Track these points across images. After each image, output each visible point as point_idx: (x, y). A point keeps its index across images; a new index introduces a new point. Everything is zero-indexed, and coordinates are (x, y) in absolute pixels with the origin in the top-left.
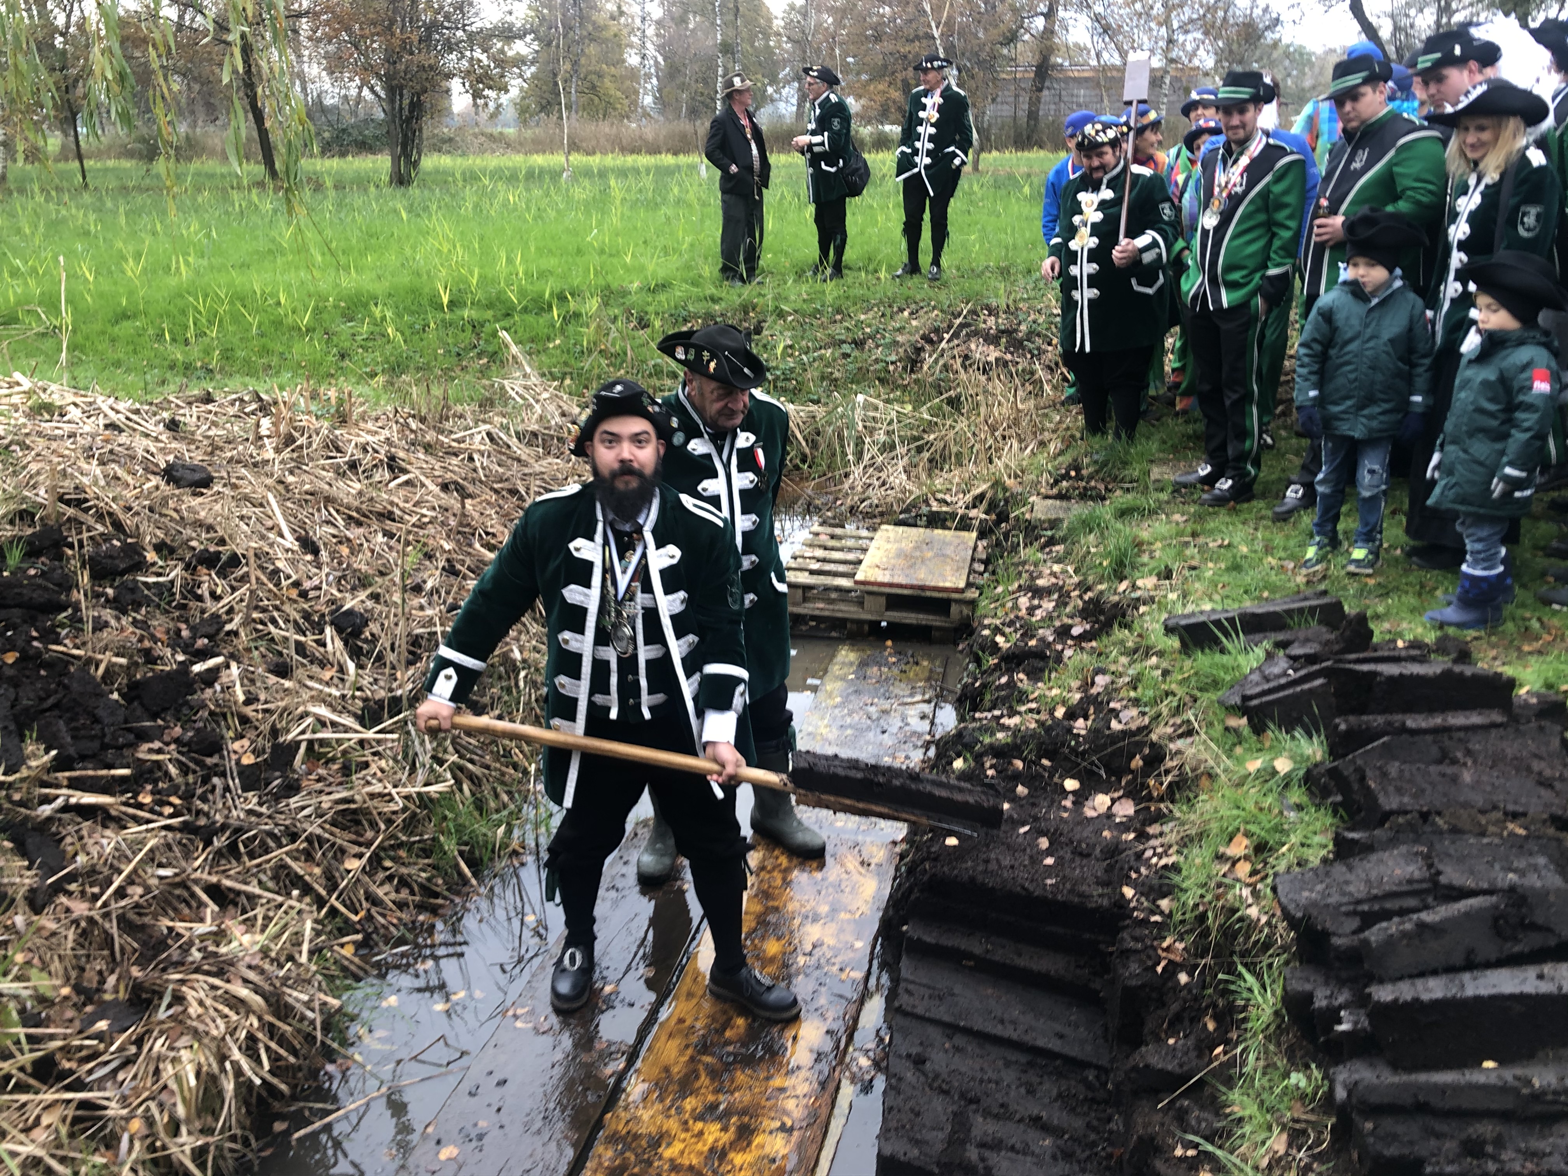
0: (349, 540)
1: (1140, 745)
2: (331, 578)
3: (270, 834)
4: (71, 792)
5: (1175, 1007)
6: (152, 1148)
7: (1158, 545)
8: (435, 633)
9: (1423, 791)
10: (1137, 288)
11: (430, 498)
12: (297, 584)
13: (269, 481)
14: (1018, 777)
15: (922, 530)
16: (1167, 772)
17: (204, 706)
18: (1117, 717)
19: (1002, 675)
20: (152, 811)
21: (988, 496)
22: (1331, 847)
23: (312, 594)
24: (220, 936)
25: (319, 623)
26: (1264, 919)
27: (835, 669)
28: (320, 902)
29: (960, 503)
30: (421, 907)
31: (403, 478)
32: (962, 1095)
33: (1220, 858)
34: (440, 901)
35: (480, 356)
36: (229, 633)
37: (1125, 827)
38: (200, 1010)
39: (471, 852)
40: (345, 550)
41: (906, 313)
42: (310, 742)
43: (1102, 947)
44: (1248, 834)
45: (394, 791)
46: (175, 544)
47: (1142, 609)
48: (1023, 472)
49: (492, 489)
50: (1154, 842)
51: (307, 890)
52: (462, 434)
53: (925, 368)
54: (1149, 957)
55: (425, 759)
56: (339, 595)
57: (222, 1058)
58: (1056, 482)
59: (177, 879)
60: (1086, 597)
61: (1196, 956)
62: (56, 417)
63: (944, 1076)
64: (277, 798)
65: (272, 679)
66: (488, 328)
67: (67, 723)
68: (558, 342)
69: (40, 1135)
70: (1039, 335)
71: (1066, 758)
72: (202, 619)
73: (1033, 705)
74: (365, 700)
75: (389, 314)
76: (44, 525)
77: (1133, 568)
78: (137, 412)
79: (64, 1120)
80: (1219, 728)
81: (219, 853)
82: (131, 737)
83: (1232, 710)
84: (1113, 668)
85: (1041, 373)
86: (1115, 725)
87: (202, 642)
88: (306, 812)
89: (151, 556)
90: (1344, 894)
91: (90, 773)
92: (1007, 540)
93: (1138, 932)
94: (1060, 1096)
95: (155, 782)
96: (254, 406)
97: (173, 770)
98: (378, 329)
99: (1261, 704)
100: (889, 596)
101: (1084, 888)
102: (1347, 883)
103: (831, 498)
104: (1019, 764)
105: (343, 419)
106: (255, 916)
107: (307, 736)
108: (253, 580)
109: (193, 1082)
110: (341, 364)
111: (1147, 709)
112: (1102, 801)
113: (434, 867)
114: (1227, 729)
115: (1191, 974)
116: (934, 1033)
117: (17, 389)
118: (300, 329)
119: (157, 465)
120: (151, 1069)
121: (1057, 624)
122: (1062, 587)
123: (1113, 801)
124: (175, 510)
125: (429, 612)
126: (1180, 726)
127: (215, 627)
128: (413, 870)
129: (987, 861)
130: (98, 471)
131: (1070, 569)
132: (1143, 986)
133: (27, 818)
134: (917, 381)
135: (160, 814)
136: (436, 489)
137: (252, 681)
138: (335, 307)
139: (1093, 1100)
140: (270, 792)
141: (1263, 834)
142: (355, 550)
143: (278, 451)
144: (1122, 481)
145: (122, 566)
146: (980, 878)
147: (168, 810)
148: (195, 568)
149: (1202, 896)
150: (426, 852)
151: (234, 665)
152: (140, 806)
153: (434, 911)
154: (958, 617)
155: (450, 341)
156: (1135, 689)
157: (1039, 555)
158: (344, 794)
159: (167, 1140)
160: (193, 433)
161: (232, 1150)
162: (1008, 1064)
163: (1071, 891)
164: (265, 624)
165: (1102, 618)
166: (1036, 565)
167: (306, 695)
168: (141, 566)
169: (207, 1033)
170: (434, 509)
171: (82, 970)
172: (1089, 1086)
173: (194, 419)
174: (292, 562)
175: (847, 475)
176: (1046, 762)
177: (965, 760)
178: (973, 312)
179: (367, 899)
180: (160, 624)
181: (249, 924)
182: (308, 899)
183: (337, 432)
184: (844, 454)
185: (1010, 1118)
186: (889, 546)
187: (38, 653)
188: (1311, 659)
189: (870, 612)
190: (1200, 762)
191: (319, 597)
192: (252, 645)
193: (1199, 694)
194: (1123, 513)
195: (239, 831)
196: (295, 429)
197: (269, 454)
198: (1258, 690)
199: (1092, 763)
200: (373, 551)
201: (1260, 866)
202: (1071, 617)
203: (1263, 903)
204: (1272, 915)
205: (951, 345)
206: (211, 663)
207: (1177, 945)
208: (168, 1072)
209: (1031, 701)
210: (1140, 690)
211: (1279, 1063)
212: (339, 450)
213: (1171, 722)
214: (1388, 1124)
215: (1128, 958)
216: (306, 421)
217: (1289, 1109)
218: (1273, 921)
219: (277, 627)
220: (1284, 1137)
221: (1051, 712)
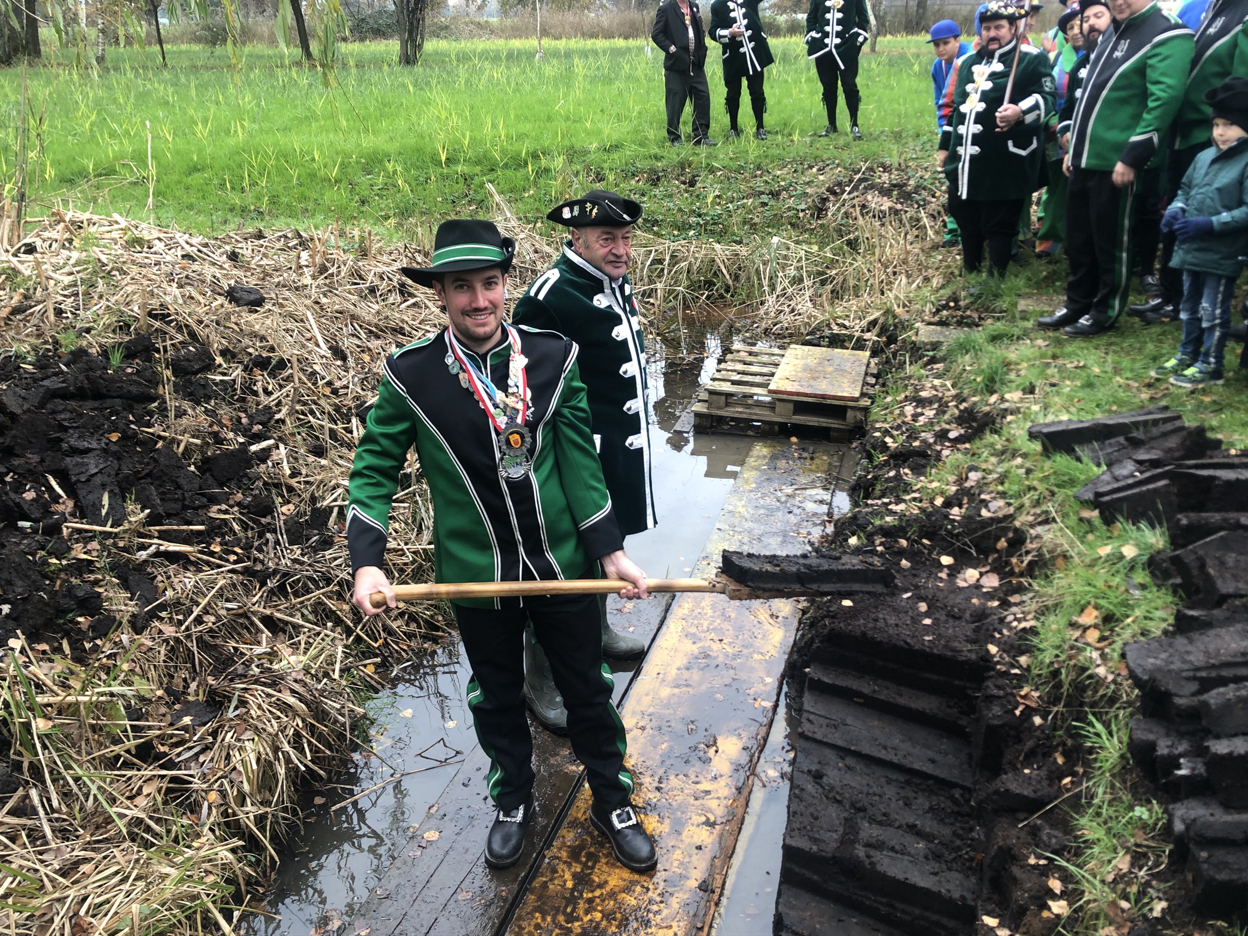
0: (370, 349)
1: (1005, 530)
2: (356, 379)
3: (311, 578)
4: (161, 542)
5: (1030, 744)
6: (225, 814)
7: (1025, 365)
10: (1013, 150)
11: (432, 317)
12: (330, 384)
13: (308, 302)
14: (902, 553)
15: (824, 349)
16: (1028, 553)
17: (259, 478)
18: (986, 507)
19: (891, 470)
20: (221, 558)
21: (880, 321)
22: (1171, 620)
23: (342, 391)
24: (273, 655)
25: (347, 415)
26: (1110, 678)
27: (751, 461)
28: (348, 632)
29: (857, 327)
30: (425, 638)
31: (412, 301)
32: (853, 805)
33: (1073, 625)
34: (440, 633)
35: (470, 203)
36: (277, 421)
37: (990, 596)
38: (259, 713)
40: (367, 358)
41: (814, 170)
42: (340, 508)
43: (969, 692)
44: (1097, 607)
45: (405, 548)
46: (236, 351)
48: (910, 302)
50: (1014, 609)
51: (338, 622)
53: (830, 214)
54: (1009, 702)
56: (362, 393)
57: (276, 749)
58: (938, 311)
59: (240, 611)
60: (962, 407)
61: (1049, 703)
62: (145, 249)
63: (839, 789)
64: (315, 550)
65: (311, 458)
66: (477, 180)
67: (157, 489)
68: (531, 192)
69: (141, 801)
70: (924, 188)
71: (944, 539)
72: (257, 410)
73: (916, 495)
75: (399, 169)
76: (138, 334)
77: (1003, 383)
78: (206, 245)
79: (160, 790)
80: (1073, 519)
81: (271, 592)
82: (205, 500)
83: (1085, 504)
84: (984, 466)
85: (926, 221)
86: (984, 513)
87: (257, 428)
88: (337, 562)
89: (219, 360)
90: (1184, 662)
91: (175, 527)
92: (895, 359)
93: (1000, 682)
94: (931, 809)
95: (223, 535)
96: (295, 242)
97: (236, 527)
98: (390, 181)
99: (1112, 500)
100: (796, 403)
101: (956, 644)
102: (1188, 653)
103: (749, 321)
104: (904, 543)
105: (364, 253)
106: (299, 642)
107: (338, 503)
108: (297, 381)
109: (255, 767)
110: (362, 209)
111: (1012, 501)
112: (971, 575)
114: (1081, 520)
115: (1045, 718)
116: (830, 754)
117: (116, 226)
118: (330, 180)
119: (222, 288)
120: (224, 754)
121: (937, 428)
122: (942, 398)
123: (981, 574)
124: (236, 324)
126: (1039, 515)
127: (268, 416)
129: (876, 620)
130: (177, 292)
131: (949, 384)
132: (1002, 726)
133: (129, 560)
134: (822, 226)
135: (227, 561)
136: (437, 311)
137: (296, 459)
138: (357, 163)
139: (958, 813)
140: (310, 546)
141: (1111, 607)
142: (375, 358)
143: (314, 278)
144: (994, 311)
145: (197, 367)
146: (870, 633)
147: (233, 558)
148: (252, 369)
149: (1057, 656)
151: (282, 446)
152: (212, 554)
153: (435, 640)
154: (853, 421)
155: (447, 191)
156: (1002, 483)
157: (923, 371)
159: (236, 808)
160: (249, 263)
161: (284, 818)
162: (889, 782)
163: (945, 646)
164: (307, 416)
165: (974, 424)
166: (919, 379)
167: (337, 471)
168: (210, 366)
169: (265, 730)
171: (172, 677)
172: (955, 802)
173: (250, 251)
174: (326, 366)
175: (762, 303)
176: (925, 541)
177: (859, 538)
178: (871, 169)
179: (384, 631)
180: (225, 412)
181: (295, 647)
182: (339, 629)
183: (360, 264)
184: (761, 285)
185: (890, 825)
186: (798, 362)
187: (135, 433)
188: (1154, 464)
189: (781, 415)
190: (1057, 545)
191: (347, 394)
192: (296, 430)
193: (1056, 489)
194: (995, 339)
195: (286, 575)
196: (327, 260)
197: (307, 280)
198: (1108, 488)
199: (965, 544)
201: (1107, 634)
202: (948, 423)
203: (1110, 664)
204: (1119, 675)
205: (852, 196)
206: (264, 444)
207: (1033, 693)
208: (236, 757)
209: (914, 491)
210: (1006, 485)
211: (1124, 798)
212: (361, 278)
213: (1032, 512)
214: (1220, 854)
215: (991, 702)
216: (336, 254)
217: (1133, 836)
218: (1119, 679)
219: (315, 417)
220: (1128, 858)
221: (932, 501)
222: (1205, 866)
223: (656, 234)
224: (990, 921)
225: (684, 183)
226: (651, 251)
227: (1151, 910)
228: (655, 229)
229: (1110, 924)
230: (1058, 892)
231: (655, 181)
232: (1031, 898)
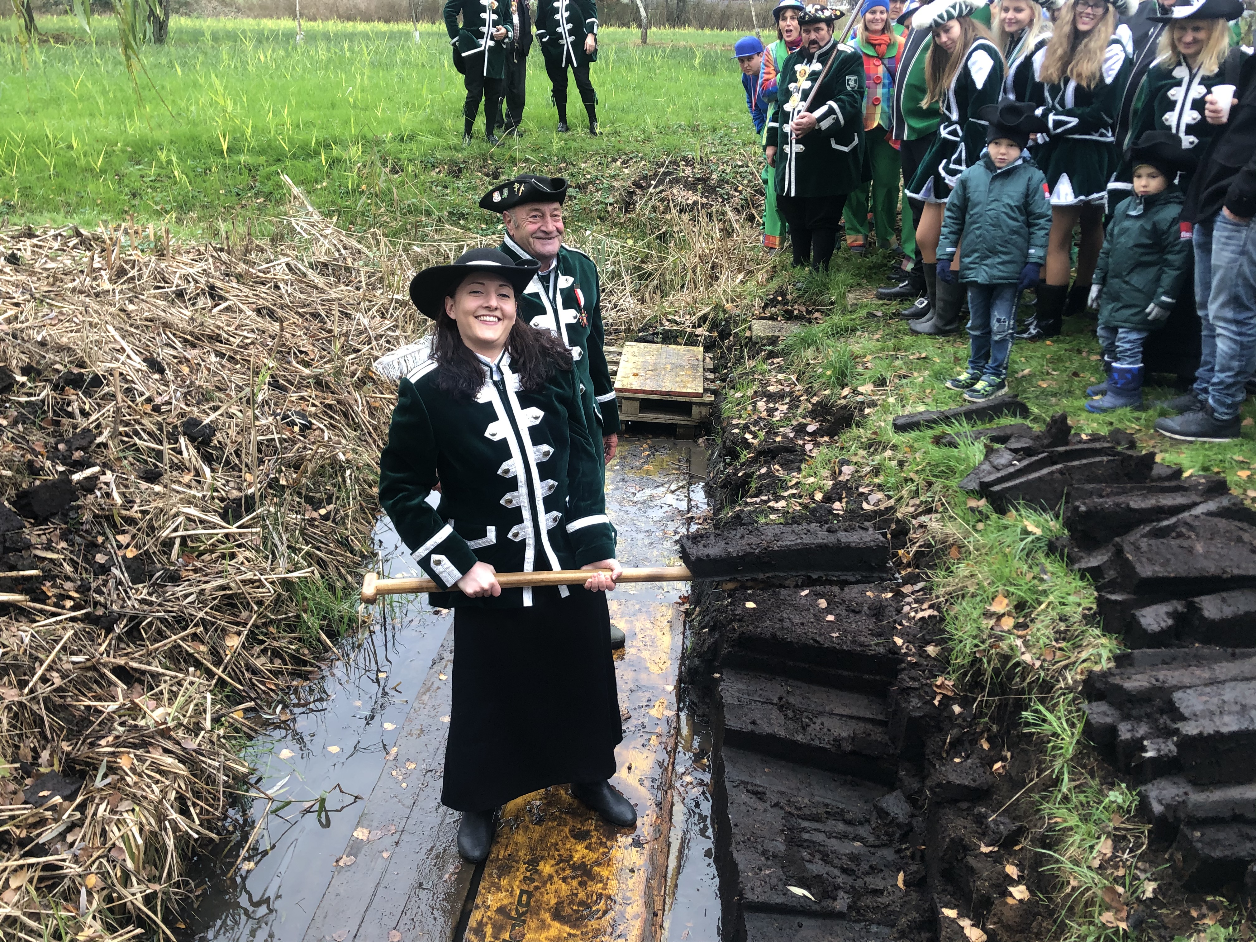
0: (188, 360)
1: (888, 522)
2: (179, 394)
3: (162, 620)
5: (953, 733)
6: (109, 899)
7: (869, 357)
8: (274, 439)
9: (1168, 560)
10: (835, 146)
11: (248, 322)
12: (149, 400)
13: (112, 310)
15: (659, 345)
16: (913, 543)
17: (88, 510)
18: (866, 500)
19: (761, 467)
20: (56, 605)
21: (710, 317)
22: (1084, 605)
23: (164, 408)
24: (134, 711)
25: (173, 434)
26: (1038, 664)
28: (210, 675)
30: (294, 674)
31: (224, 305)
33: (988, 615)
34: (309, 668)
35: (257, 195)
36: (99, 445)
37: (882, 588)
38: (136, 779)
39: (329, 625)
40: (185, 370)
41: (618, 163)
42: (183, 538)
44: (1007, 595)
45: (262, 578)
46: (40, 367)
47: (867, 411)
48: (738, 297)
49: (297, 313)
50: (908, 600)
51: (198, 664)
52: (265, 266)
53: (638, 208)
55: (282, 548)
56: (188, 409)
57: (161, 817)
58: (767, 305)
59: (89, 664)
60: (815, 400)
61: (965, 690)
64: (163, 588)
65: (144, 485)
66: (263, 171)
68: (324, 184)
69: (12, 897)
70: (727, 182)
72: (74, 434)
73: (794, 491)
74: (222, 500)
75: (174, 159)
77: (853, 376)
79: (31, 881)
80: (962, 508)
81: (119, 638)
83: (970, 493)
84: (854, 459)
85: (731, 215)
87: (78, 455)
88: (190, 599)
89: (20, 378)
92: (731, 353)
93: (913, 673)
95: (53, 579)
96: (75, 241)
97: (68, 568)
98: (163, 172)
100: (642, 400)
101: (863, 639)
105: (162, 253)
106: (161, 693)
107: (181, 533)
108: (120, 400)
109: (140, 841)
110: (133, 202)
111: (891, 493)
113: (300, 640)
114: (972, 509)
115: (963, 706)
118: (92, 170)
120: (98, 831)
121: (795, 423)
122: (791, 393)
125: (263, 422)
126: (919, 506)
127: (88, 439)
128: (283, 643)
129: (781, 620)
131: (794, 378)
132: (923, 717)
134: (631, 220)
135: (63, 607)
136: (254, 315)
137: (127, 487)
138: (123, 151)
140: (156, 583)
141: (1021, 594)
142: (195, 369)
143: (110, 280)
146: (779, 634)
147: (69, 604)
148: (63, 389)
149: (976, 646)
150: (291, 628)
151: (109, 473)
152: (45, 601)
153: (305, 677)
154: (698, 417)
155: (230, 182)
156: (877, 476)
157: (764, 366)
158: (220, 582)
159: (122, 891)
160: (32, 266)
161: (176, 894)
163: (854, 642)
164: (131, 437)
165: (830, 418)
166: (763, 374)
167: (175, 498)
168: (12, 387)
169: (145, 798)
170: (253, 331)
171: (17, 747)
173: (29, 253)
174: (143, 381)
178: (675, 163)
179: (247, 670)
180: (38, 439)
181: (158, 697)
182: (200, 674)
183: (163, 265)
186: (636, 359)
188: (1028, 452)
189: (627, 414)
190: (947, 535)
191: (170, 411)
192: (121, 455)
193: (934, 480)
195: (132, 618)
196: (126, 262)
197: (107, 286)
198: (992, 477)
200: (209, 370)
201: (1021, 620)
202: (804, 417)
203: (1034, 651)
204: (1044, 660)
205: (658, 190)
206: (88, 472)
207: (947, 682)
208: (114, 834)
209: (791, 487)
210: (882, 478)
211: (1092, 783)
212: (166, 282)
213: (912, 502)
214: (1211, 832)
215: (908, 694)
216: (136, 255)
217: (1110, 820)
218: (1046, 665)
219: (141, 438)
220: (1110, 842)
221: (812, 497)
222: (1199, 845)
223: (462, 227)
224: (950, 913)
225: (487, 175)
226: (461, 247)
227: (1144, 892)
228: (462, 222)
229: (1108, 909)
230: (1015, 877)
231: (457, 173)
232: (992, 886)
